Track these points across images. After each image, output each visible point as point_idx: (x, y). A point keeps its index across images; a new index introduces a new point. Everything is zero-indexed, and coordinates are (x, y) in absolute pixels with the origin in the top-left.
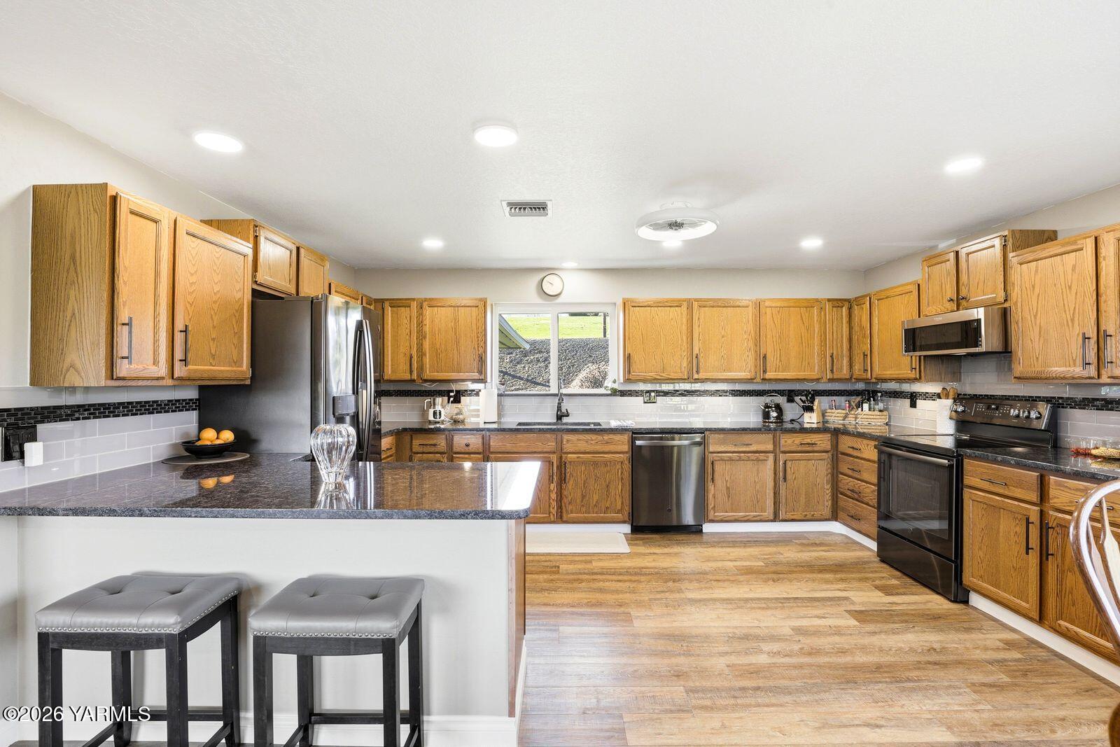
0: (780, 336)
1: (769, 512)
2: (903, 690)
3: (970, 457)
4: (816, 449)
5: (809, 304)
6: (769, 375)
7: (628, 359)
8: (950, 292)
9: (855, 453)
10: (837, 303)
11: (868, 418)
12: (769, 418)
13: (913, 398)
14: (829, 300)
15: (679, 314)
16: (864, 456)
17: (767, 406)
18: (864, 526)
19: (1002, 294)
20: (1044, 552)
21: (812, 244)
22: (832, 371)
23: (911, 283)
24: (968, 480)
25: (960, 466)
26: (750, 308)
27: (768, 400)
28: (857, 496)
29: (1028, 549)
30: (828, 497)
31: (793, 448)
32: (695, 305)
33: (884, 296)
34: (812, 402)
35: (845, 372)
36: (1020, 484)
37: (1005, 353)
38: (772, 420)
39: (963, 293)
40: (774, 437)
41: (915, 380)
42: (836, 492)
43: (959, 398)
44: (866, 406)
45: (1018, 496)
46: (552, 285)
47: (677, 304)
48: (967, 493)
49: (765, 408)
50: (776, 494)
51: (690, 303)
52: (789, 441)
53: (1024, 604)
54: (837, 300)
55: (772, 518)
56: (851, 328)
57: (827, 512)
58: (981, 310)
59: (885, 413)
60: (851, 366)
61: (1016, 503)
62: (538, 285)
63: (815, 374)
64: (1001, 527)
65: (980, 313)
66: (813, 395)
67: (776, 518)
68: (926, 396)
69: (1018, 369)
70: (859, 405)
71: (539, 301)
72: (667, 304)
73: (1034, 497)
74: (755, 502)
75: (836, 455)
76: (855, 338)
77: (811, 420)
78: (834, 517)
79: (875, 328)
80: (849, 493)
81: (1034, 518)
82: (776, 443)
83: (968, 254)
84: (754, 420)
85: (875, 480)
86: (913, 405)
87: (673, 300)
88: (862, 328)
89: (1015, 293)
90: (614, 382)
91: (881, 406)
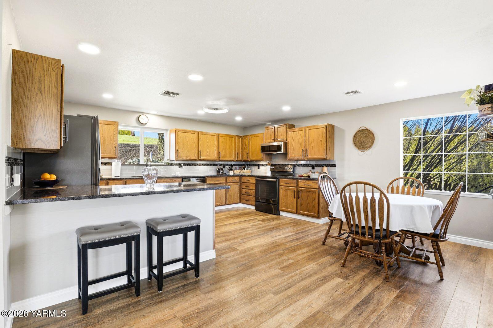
0: (224, 146)
1: (224, 203)
2: (280, 230)
3: (281, 178)
4: (236, 181)
5: (231, 136)
6: (221, 159)
7: (177, 151)
8: (273, 137)
9: (248, 182)
10: (239, 137)
11: (246, 171)
12: (219, 173)
13: (259, 166)
14: (237, 136)
15: (194, 136)
16: (250, 182)
17: (219, 169)
18: (251, 203)
19: (285, 138)
20: (298, 197)
21: (239, 119)
22: (237, 158)
23: (261, 133)
24: (281, 184)
25: (279, 180)
26: (216, 136)
27: (218, 167)
28: (248, 194)
29: (295, 197)
30: (239, 196)
31: (230, 181)
32: (200, 133)
33: (253, 136)
34: (232, 167)
35: (240, 159)
36: (293, 183)
37: (286, 154)
38: (221, 173)
39: (276, 137)
40: (225, 178)
41: (263, 160)
42: (241, 194)
43: (272, 165)
44: (245, 169)
45: (292, 186)
46: (143, 119)
47: (193, 132)
48: (280, 187)
49: (218, 170)
50: (226, 196)
51: (198, 133)
52: (229, 179)
53: (293, 210)
54: (239, 136)
55: (224, 204)
56: (242, 145)
57: (238, 201)
58: (282, 142)
59: (250, 171)
60: (242, 156)
61: (291, 187)
62: (136, 119)
63: (233, 159)
64: (288, 194)
65: (282, 143)
66: (231, 165)
67: (226, 204)
68: (262, 165)
69: (289, 157)
70: (244, 168)
71: (137, 125)
72: (190, 132)
73: (295, 185)
74: (220, 199)
75: (241, 183)
76: (244, 148)
77: (231, 173)
78: (240, 202)
79: (250, 145)
80: (245, 194)
81: (296, 190)
82: (226, 180)
83: (277, 128)
84: (214, 174)
85: (254, 188)
86: (259, 168)
87: (193, 131)
88: (246, 145)
89: (288, 139)
90: (168, 160)
91: (249, 169)
